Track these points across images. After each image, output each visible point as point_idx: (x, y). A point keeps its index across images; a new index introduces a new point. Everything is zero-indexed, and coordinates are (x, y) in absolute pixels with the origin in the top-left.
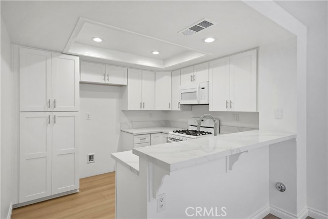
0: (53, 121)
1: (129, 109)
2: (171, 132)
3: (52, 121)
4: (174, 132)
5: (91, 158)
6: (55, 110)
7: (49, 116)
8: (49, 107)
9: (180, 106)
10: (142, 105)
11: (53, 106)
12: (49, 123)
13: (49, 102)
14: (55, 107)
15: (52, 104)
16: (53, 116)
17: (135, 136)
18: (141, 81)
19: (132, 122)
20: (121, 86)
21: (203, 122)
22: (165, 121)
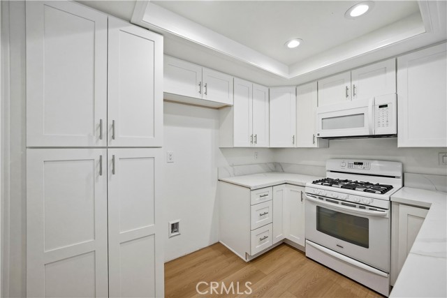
0: (110, 168)
1: (235, 146)
2: (309, 184)
3: (105, 168)
4: (314, 182)
5: (174, 227)
6: (113, 143)
7: (101, 156)
8: (101, 137)
9: (316, 139)
10: (254, 138)
11: (110, 134)
12: (101, 174)
13: (101, 125)
14: (113, 138)
15: (106, 130)
16: (110, 158)
17: (253, 192)
18: (251, 100)
19: (233, 166)
20: (218, 109)
21: (363, 166)
22: (274, 163)
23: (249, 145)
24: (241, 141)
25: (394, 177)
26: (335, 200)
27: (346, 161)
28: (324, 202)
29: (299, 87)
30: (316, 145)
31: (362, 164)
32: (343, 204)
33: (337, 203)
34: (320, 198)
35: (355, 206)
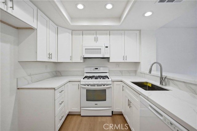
1: (38, 60)
2: (82, 80)
9: (82, 58)
18: (48, 29)
19: (30, 75)
20: (17, 28)
21: (98, 69)
22: (55, 71)
23: (47, 60)
24: (42, 57)
25: (107, 73)
26: (94, 85)
27: (92, 68)
28: (90, 87)
29: (74, 31)
30: (82, 61)
31: (97, 69)
32: (97, 86)
33: (95, 86)
34: (88, 86)
35: (101, 86)
